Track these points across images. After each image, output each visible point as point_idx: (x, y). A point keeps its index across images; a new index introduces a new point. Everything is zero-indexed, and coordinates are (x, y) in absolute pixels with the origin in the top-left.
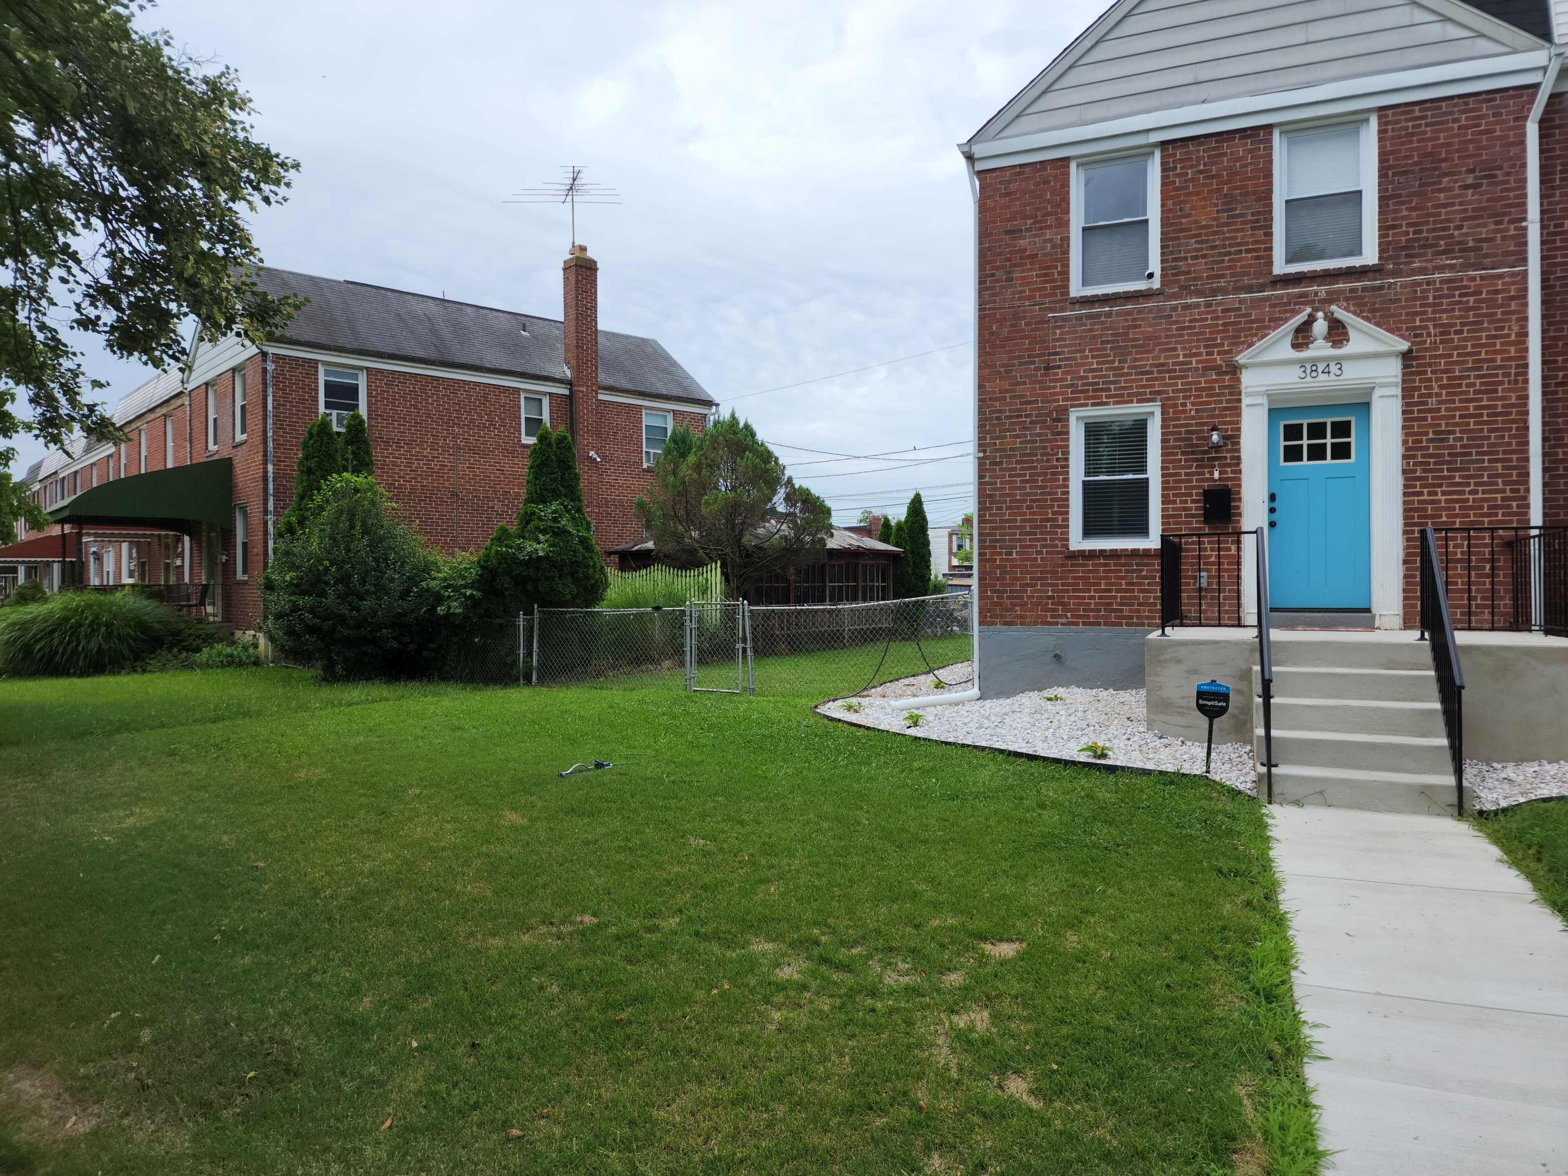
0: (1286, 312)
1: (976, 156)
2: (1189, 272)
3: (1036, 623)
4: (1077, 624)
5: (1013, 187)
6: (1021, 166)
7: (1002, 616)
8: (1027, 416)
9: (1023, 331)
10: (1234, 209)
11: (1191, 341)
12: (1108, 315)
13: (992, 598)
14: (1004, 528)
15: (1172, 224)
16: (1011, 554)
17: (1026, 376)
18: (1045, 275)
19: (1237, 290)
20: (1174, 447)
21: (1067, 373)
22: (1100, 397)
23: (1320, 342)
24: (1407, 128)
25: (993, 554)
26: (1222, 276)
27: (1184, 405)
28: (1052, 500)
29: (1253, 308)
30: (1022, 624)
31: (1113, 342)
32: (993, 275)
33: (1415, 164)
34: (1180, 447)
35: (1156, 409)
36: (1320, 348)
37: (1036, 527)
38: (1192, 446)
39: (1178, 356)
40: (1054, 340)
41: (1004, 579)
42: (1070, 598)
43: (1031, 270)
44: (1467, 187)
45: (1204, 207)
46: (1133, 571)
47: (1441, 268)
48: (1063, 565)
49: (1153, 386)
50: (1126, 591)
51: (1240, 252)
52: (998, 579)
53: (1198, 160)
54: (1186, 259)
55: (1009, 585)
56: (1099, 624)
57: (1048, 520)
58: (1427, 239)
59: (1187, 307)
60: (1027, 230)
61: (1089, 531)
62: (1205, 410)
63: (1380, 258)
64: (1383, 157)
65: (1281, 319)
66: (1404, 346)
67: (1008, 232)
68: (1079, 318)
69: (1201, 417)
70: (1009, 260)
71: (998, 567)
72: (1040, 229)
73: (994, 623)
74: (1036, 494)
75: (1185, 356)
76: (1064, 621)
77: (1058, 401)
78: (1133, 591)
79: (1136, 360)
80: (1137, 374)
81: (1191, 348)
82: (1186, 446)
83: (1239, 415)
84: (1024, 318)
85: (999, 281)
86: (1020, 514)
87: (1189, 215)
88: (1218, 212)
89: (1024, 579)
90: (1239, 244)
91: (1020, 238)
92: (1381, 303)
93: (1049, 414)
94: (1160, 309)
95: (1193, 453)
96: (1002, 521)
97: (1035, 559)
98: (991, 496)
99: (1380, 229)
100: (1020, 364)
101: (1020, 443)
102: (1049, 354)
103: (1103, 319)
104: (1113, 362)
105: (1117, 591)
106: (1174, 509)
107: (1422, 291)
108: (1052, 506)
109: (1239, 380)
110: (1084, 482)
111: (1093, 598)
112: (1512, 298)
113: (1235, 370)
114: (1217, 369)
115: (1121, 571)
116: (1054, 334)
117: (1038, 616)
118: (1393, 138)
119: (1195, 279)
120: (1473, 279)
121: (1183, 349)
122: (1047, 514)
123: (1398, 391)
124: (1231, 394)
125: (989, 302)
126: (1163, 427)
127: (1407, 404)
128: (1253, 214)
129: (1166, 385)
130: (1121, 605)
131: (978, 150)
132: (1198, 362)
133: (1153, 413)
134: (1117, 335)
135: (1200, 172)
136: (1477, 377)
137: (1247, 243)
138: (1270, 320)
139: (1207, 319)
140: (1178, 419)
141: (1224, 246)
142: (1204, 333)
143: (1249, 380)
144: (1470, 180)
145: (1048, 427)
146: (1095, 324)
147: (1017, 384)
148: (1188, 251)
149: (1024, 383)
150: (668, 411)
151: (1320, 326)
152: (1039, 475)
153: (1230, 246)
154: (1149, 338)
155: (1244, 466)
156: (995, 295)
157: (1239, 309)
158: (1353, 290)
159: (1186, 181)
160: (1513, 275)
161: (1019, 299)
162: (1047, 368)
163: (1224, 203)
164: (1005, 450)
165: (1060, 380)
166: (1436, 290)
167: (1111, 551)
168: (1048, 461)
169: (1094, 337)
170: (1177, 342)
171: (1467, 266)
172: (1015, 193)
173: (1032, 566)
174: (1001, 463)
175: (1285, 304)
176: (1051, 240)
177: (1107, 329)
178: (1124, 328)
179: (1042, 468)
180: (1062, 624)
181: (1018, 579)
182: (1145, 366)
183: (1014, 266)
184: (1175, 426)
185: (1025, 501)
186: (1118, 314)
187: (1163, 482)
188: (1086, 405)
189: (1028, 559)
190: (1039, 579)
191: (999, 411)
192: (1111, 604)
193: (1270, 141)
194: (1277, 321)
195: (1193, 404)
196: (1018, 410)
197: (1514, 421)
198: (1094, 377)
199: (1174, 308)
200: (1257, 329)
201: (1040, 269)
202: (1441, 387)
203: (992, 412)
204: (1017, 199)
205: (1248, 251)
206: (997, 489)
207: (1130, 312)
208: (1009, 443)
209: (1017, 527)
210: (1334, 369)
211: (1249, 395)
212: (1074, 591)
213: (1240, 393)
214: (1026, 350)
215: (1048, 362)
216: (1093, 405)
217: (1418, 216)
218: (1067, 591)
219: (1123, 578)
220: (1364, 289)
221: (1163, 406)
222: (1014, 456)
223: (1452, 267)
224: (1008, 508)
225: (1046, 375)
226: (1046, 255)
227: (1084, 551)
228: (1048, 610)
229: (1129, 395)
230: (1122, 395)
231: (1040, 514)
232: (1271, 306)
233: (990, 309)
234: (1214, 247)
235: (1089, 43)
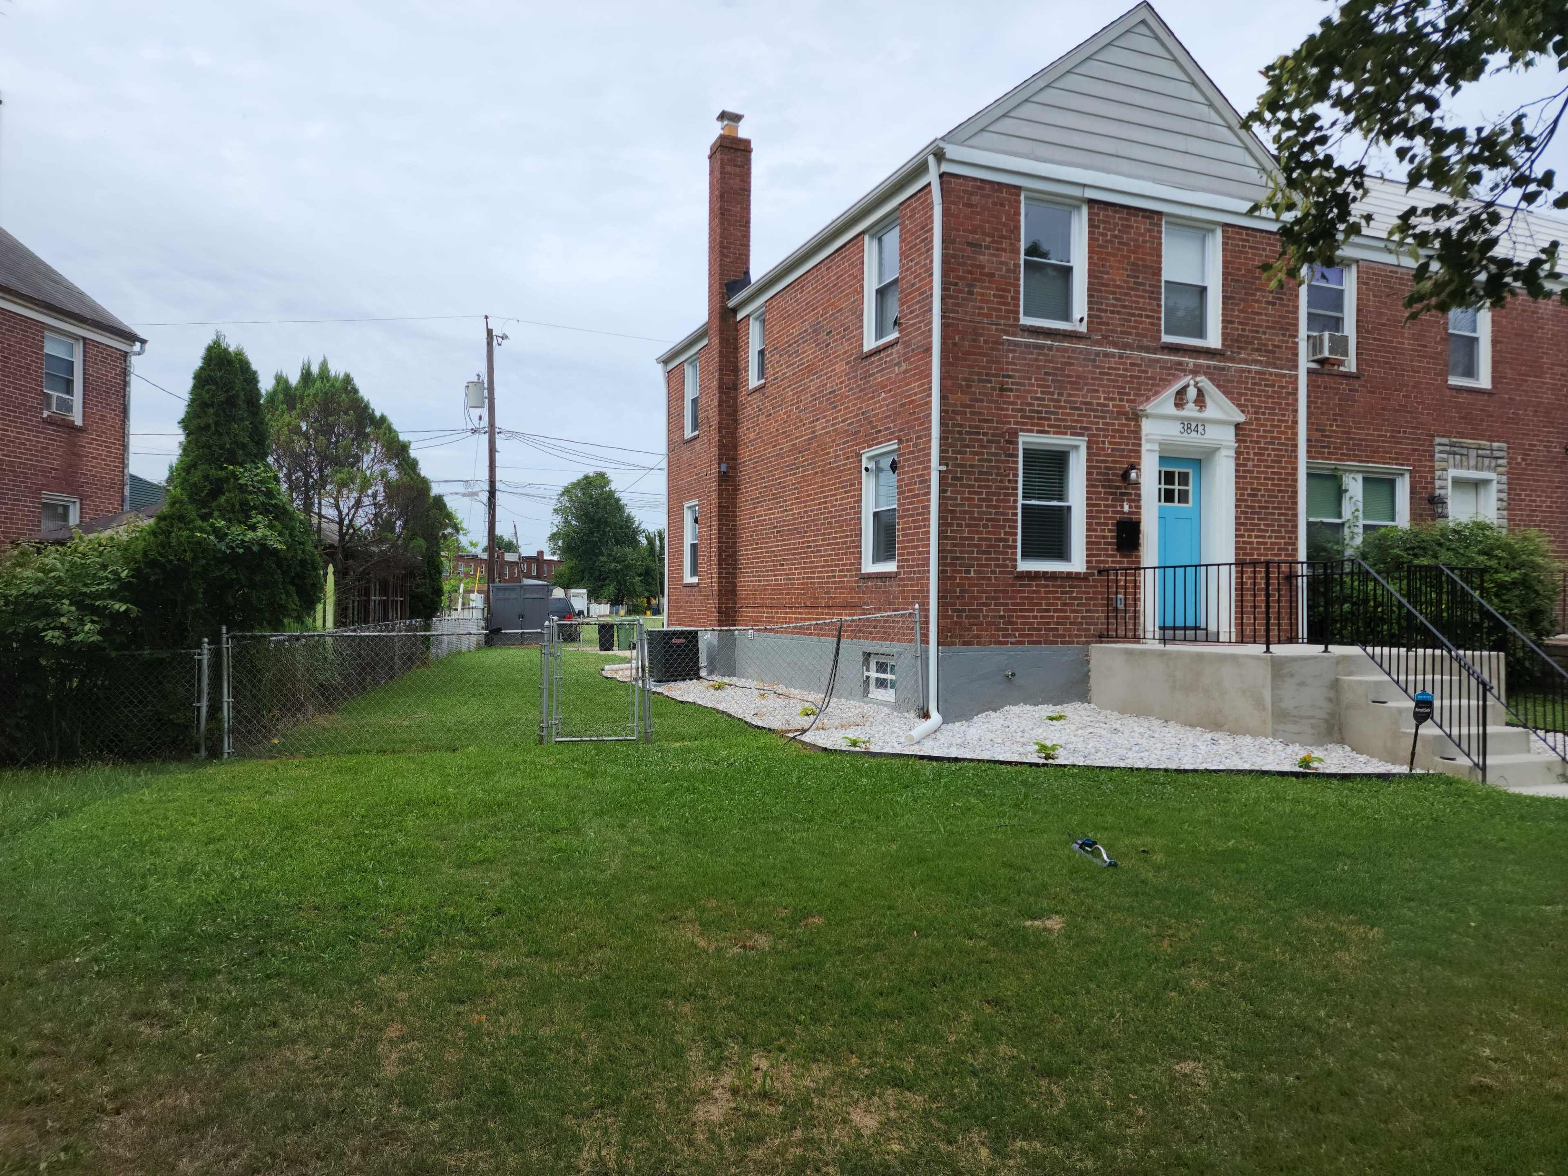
0: (1169, 375)
1: (948, 156)
2: (1107, 324)
3: (990, 643)
4: (1022, 643)
5: (975, 199)
6: (982, 181)
7: (961, 636)
8: (985, 434)
9: (981, 347)
10: (1138, 277)
11: (1109, 386)
12: (1050, 348)
13: (952, 617)
14: (963, 545)
15: (1096, 277)
16: (968, 572)
17: (985, 394)
18: (1001, 297)
19: (1141, 348)
20: (1097, 480)
21: (1018, 397)
22: (1043, 426)
23: (1191, 405)
24: (1238, 246)
25: (954, 571)
26: (1130, 334)
27: (1103, 442)
28: (1004, 520)
29: (1150, 366)
30: (979, 644)
31: (1054, 375)
32: (956, 284)
33: (1243, 276)
34: (1100, 481)
35: (1082, 443)
36: (1190, 410)
37: (991, 546)
38: (1109, 480)
39: (1099, 398)
40: (1008, 363)
41: (963, 597)
42: (1018, 617)
43: (989, 288)
44: (1269, 303)
45: (1118, 269)
46: (1066, 593)
47: (1256, 362)
48: (1013, 585)
49: (1082, 422)
50: (1061, 611)
51: (1141, 316)
52: (958, 598)
53: (1116, 225)
54: (1106, 311)
55: (967, 604)
56: (1040, 643)
57: (1001, 540)
58: (1248, 336)
59: (1106, 355)
60: (987, 247)
61: (1027, 553)
62: (1117, 450)
63: (1223, 345)
64: (1226, 264)
65: (1166, 380)
66: (1241, 418)
67: (970, 244)
68: (1027, 345)
69: (1114, 456)
70: (971, 273)
71: (958, 585)
72: (997, 249)
73: (954, 644)
74: (990, 514)
75: (1105, 399)
76: (1013, 640)
77: (1009, 423)
78: (1065, 611)
79: (1070, 395)
80: (1071, 408)
81: (1109, 393)
82: (1105, 480)
83: (1140, 458)
84: (982, 335)
85: (961, 291)
86: (978, 532)
87: (1108, 273)
88: (1128, 276)
89: (981, 598)
90: (1140, 309)
91: (981, 253)
92: (1224, 381)
93: (1002, 435)
94: (1088, 353)
95: (1110, 487)
96: (962, 538)
97: (990, 579)
98: (952, 512)
99: (1223, 321)
100: (980, 381)
101: (979, 460)
102: (1004, 376)
103: (1046, 351)
104: (1053, 394)
105: (1055, 611)
106: (1096, 537)
107: (1246, 377)
108: (1004, 527)
109: (1139, 427)
110: (1022, 505)
111: (1035, 617)
112: (1289, 394)
113: (1136, 417)
114: (1125, 414)
115: (1057, 592)
116: (1007, 357)
117: (992, 636)
118: (1231, 251)
119: (1113, 331)
120: (1271, 374)
121: (1104, 392)
122: (1000, 533)
123: (1232, 453)
124: (1135, 438)
125: (953, 311)
126: (1088, 461)
127: (1237, 465)
128: (1150, 286)
129: (1091, 423)
130: (1058, 624)
131: (946, 151)
132: (1114, 406)
133: (1076, 447)
134: (1056, 369)
135: (1116, 237)
136: (1273, 450)
137: (1145, 310)
138: (1161, 380)
139: (1119, 369)
140: (1099, 455)
141: (1131, 308)
142: (1117, 381)
143: (1147, 428)
144: (1270, 299)
145: (1001, 448)
146: (1039, 354)
147: (977, 400)
148: (1107, 305)
149: (982, 401)
151: (1192, 393)
152: (994, 494)
153: (1136, 308)
154: (1079, 377)
155: (1143, 503)
156: (958, 305)
157: (1140, 365)
158: (1208, 367)
159: (1107, 241)
160: (1291, 376)
161: (979, 315)
162: (1002, 389)
163: (1131, 270)
164: (964, 466)
165: (1013, 403)
166: (1253, 378)
167: (1053, 573)
168: (1002, 481)
169: (1038, 367)
170: (1099, 385)
171: (1268, 364)
172: (976, 206)
173: (987, 585)
174: (961, 479)
175: (1170, 368)
176: (1006, 264)
177: (1050, 361)
178: (1062, 363)
179: (997, 488)
180: (1012, 643)
181: (974, 598)
182: (1075, 402)
183: (975, 280)
184: (1097, 461)
185: (981, 519)
186: (1058, 349)
187: (1087, 511)
188: (1031, 431)
189: (983, 578)
190: (994, 598)
191: (961, 426)
192: (1048, 623)
193: (1160, 226)
194: (1165, 382)
195: (1110, 443)
196: (976, 427)
197: (1289, 486)
198: (1039, 406)
199: (1097, 354)
200: (1153, 385)
201: (998, 289)
202: (1255, 454)
203: (954, 425)
204: (978, 214)
205: (1147, 317)
206: (957, 505)
207: (1066, 350)
208: (969, 459)
209: (975, 546)
210: (1200, 428)
211: (1148, 441)
212: (1022, 610)
213: (1140, 439)
214: (984, 368)
215: (1002, 383)
216: (1039, 432)
217: (1244, 318)
218: (1016, 611)
219: (1059, 599)
220: (1215, 367)
221: (1089, 442)
222: (973, 473)
223: (1260, 362)
224: (968, 525)
225: (1001, 396)
226: (1001, 276)
227: (1030, 572)
228: (999, 630)
229: (1065, 427)
230: (1059, 427)
231: (994, 533)
232: (1162, 368)
233: (953, 318)
234: (1124, 307)
235: (1042, 84)
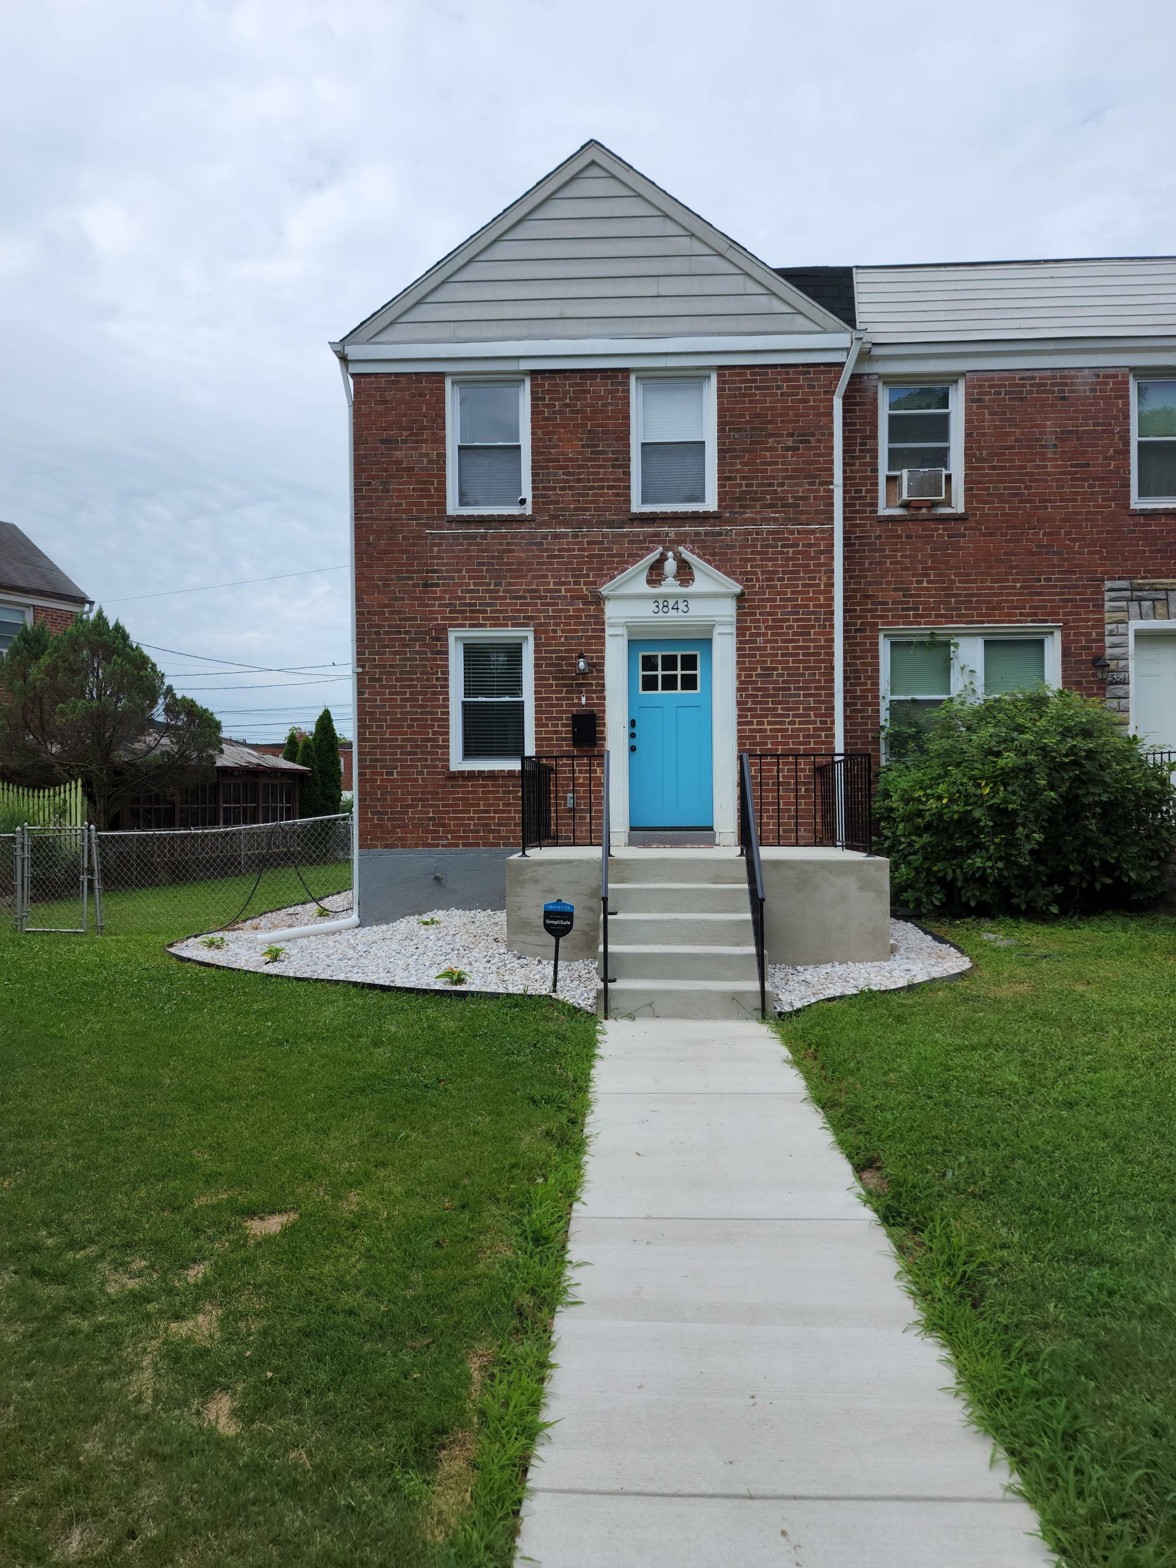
0: (642, 549)
1: (349, 358)
2: (557, 502)
3: (417, 845)
4: (457, 845)
5: (389, 395)
6: (396, 374)
7: (383, 839)
8: (406, 633)
9: (400, 545)
10: (597, 446)
11: (560, 570)
12: (484, 537)
13: (372, 820)
14: (384, 747)
15: (541, 453)
16: (392, 774)
17: (405, 592)
18: (422, 490)
19: (602, 524)
20: (546, 672)
21: (445, 591)
22: (477, 619)
23: (670, 580)
24: (740, 389)
25: (373, 773)
26: (587, 509)
27: (555, 631)
28: (432, 720)
29: (613, 542)
30: (403, 846)
31: (488, 564)
32: (369, 484)
33: (747, 422)
34: (551, 672)
35: (529, 633)
36: (670, 586)
37: (417, 747)
38: (562, 671)
39: (548, 583)
40: (432, 558)
41: (385, 800)
42: (450, 819)
43: (408, 483)
44: (788, 449)
45: (570, 440)
46: (510, 792)
47: (767, 521)
48: (444, 786)
49: (526, 611)
50: (503, 811)
51: (602, 488)
52: (379, 800)
53: (565, 393)
54: (554, 488)
55: (390, 806)
56: (478, 845)
57: (429, 740)
58: (756, 492)
59: (556, 536)
60: (403, 442)
61: (469, 752)
62: (573, 638)
63: (719, 506)
64: (722, 412)
65: (638, 555)
66: (738, 588)
67: (384, 442)
68: (456, 537)
69: (569, 645)
70: (385, 470)
71: (379, 787)
72: (417, 442)
73: (375, 847)
74: (416, 713)
75: (555, 584)
76: (445, 842)
77: (436, 619)
78: (509, 812)
79: (510, 584)
80: (511, 598)
81: (560, 577)
82: (556, 672)
83: (603, 644)
84: (401, 532)
85: (375, 490)
86: (400, 733)
87: (557, 447)
88: (583, 446)
89: (406, 800)
90: (601, 480)
91: (397, 449)
92: (721, 548)
93: (428, 632)
94: (533, 536)
95: (563, 678)
96: (382, 740)
97: (416, 780)
98: (370, 713)
99: (719, 479)
100: (399, 579)
101: (400, 660)
102: (428, 571)
103: (479, 540)
104: (489, 584)
105: (495, 812)
106: (546, 732)
107: (753, 540)
108: (433, 726)
109: (602, 611)
110: (463, 702)
111: (472, 819)
112: (821, 552)
113: (599, 601)
114: (583, 598)
115: (498, 792)
116: (432, 551)
117: (419, 838)
118: (730, 396)
119: (563, 509)
120: (792, 532)
121: (553, 577)
122: (428, 733)
123: (733, 629)
124: (596, 624)
125: (366, 512)
126: (535, 652)
127: (740, 642)
128: (613, 453)
129: (538, 611)
130: (499, 825)
131: (352, 352)
132: (567, 591)
133: (526, 638)
134: (493, 557)
135: (567, 405)
136: (795, 620)
137: (608, 480)
138: (629, 556)
139: (574, 550)
140: (549, 645)
141: (588, 480)
142: (571, 563)
143: (613, 611)
144: (790, 444)
145: (427, 646)
146: (471, 544)
147: (396, 599)
148: (556, 482)
149: (403, 599)
150: (28, 606)
151: (670, 566)
152: (419, 693)
153: (594, 481)
154: (521, 564)
155: (608, 693)
156: (371, 505)
157: (602, 542)
158: (697, 534)
159: (554, 412)
160: (823, 531)
161: (396, 511)
162: (426, 585)
163: (588, 439)
164: (384, 666)
165: (439, 598)
166: (764, 539)
167: (489, 772)
168: (428, 680)
169: (470, 558)
170: (547, 570)
171: (787, 521)
172: (391, 401)
173: (413, 787)
174: (380, 680)
175: (640, 542)
176: (427, 455)
177: (483, 551)
178: (499, 551)
179: (423, 686)
180: (443, 846)
181: (399, 800)
182: (518, 591)
183: (391, 477)
184: (547, 652)
185: (406, 720)
186: (493, 537)
187: (536, 706)
188: (464, 626)
189: (409, 780)
190: (420, 800)
191: (379, 626)
192: (489, 825)
193: (627, 384)
194: (636, 557)
195: (563, 631)
196: (398, 626)
197: (823, 661)
198: (471, 598)
199: (545, 537)
200: (619, 563)
201: (417, 483)
202: (767, 628)
203: (370, 626)
204: (393, 409)
205: (610, 487)
206: (376, 707)
207: (504, 537)
208: (389, 659)
209: (399, 747)
210: (682, 606)
211: (613, 625)
212: (454, 812)
213: (603, 623)
214: (404, 565)
215: (426, 579)
216: (471, 626)
217: (749, 471)
218: (448, 812)
219: (500, 799)
220: (707, 534)
221: (535, 632)
222: (395, 673)
223: (776, 520)
224: (388, 727)
225: (425, 592)
226: (422, 469)
227: (463, 772)
228: (428, 832)
229: (504, 618)
230: (498, 618)
231: (421, 733)
232: (630, 542)
233: (366, 518)
234: (579, 481)
235: (460, 261)
